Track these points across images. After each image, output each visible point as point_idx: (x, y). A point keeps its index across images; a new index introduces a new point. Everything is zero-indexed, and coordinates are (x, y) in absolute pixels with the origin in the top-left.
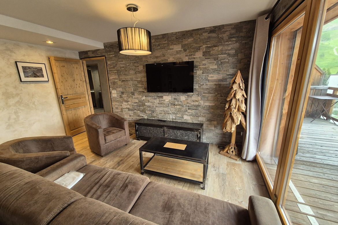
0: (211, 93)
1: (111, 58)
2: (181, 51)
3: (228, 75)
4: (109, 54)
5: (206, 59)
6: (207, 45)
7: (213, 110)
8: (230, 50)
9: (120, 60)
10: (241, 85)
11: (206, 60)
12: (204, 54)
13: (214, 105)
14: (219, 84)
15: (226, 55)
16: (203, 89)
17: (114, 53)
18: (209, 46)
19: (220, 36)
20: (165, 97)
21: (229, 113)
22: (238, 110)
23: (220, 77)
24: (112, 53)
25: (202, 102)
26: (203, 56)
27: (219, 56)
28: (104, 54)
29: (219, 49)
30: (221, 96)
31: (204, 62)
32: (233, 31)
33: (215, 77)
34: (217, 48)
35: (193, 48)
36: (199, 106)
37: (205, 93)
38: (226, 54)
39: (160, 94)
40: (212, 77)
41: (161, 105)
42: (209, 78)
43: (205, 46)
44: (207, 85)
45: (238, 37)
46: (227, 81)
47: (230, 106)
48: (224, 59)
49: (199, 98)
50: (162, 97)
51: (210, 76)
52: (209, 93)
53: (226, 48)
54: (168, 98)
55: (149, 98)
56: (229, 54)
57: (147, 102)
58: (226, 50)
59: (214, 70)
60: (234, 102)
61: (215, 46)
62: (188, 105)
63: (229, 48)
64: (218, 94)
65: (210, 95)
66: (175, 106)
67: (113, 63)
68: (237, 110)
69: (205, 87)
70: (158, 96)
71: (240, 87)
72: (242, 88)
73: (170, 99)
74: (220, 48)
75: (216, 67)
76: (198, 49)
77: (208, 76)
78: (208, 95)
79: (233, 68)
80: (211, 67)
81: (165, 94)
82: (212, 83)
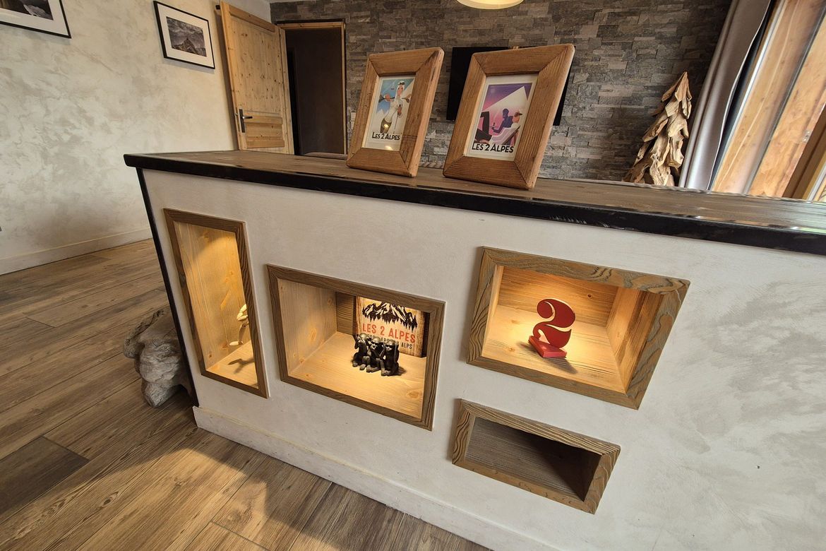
0: (597, 131)
1: (360, 26)
2: (546, 19)
3: (648, 88)
5: (603, 44)
6: (614, 8)
8: (665, 25)
10: (684, 106)
11: (604, 47)
12: (606, 32)
13: (598, 157)
14: (620, 109)
15: (654, 38)
16: (581, 119)
18: (617, 10)
21: (643, 169)
22: (665, 164)
23: (627, 91)
24: (363, 14)
25: (572, 151)
26: (598, 36)
27: (636, 39)
29: (640, 23)
30: (621, 138)
31: (596, 53)
33: (614, 91)
34: (635, 18)
35: (577, 16)
36: (563, 159)
37: (583, 129)
38: (655, 34)
40: (608, 91)
42: (601, 94)
43: (607, 11)
44: (592, 109)
46: (643, 103)
47: (647, 154)
48: (647, 48)
49: (569, 141)
51: (604, 87)
52: (595, 129)
53: (658, 19)
55: (445, 137)
56: (661, 37)
58: (657, 25)
59: (619, 75)
60: (659, 144)
61: (633, 14)
63: (665, 21)
64: (615, 132)
65: (595, 133)
68: (663, 162)
69: (587, 114)
71: (681, 110)
72: (685, 112)
74: (644, 18)
75: (622, 66)
76: (590, 17)
77: (600, 87)
78: (590, 133)
79: (663, 72)
80: (612, 66)
82: (606, 106)
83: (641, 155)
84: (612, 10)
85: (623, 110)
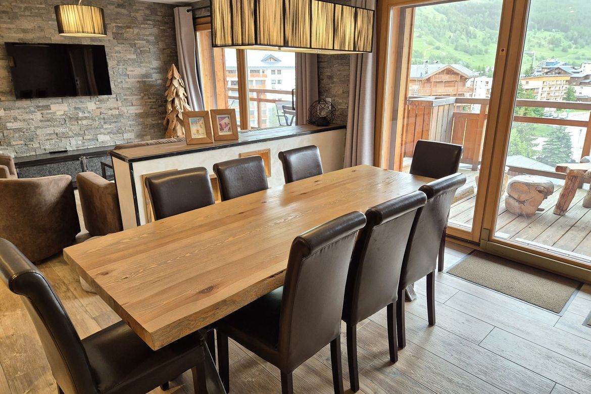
0: (134, 95)
3: (153, 69)
5: (118, 43)
6: (117, 23)
7: (142, 120)
8: (148, 36)
11: (120, 45)
12: (115, 36)
13: (142, 111)
14: (143, 81)
15: (145, 42)
16: (122, 89)
18: (119, 25)
19: (133, 14)
20: (54, 108)
23: (143, 70)
25: (124, 109)
26: (114, 39)
27: (136, 42)
29: (135, 33)
30: (150, 98)
31: (117, 48)
32: (148, 12)
33: (136, 71)
34: (131, 30)
36: (120, 115)
37: (125, 95)
38: (145, 40)
39: (43, 102)
40: (132, 71)
41: (48, 123)
42: (128, 73)
43: (114, 25)
44: (127, 82)
45: (154, 21)
46: (153, 77)
48: (144, 47)
50: (48, 107)
51: (129, 69)
52: (132, 94)
53: (143, 32)
54: (60, 107)
55: (14, 113)
56: (148, 41)
57: (10, 122)
58: (144, 35)
59: (134, 62)
61: (129, 27)
62: (102, 116)
63: (148, 33)
64: (145, 95)
65: (134, 97)
66: (80, 122)
69: (124, 85)
70: (38, 107)
71: (179, 83)
73: (67, 109)
74: (136, 31)
75: (134, 57)
77: (126, 69)
78: (131, 97)
79: (157, 60)
80: (129, 57)
81: (53, 100)
82: (133, 80)
83: (170, 107)
84: (117, 25)
85: (145, 82)
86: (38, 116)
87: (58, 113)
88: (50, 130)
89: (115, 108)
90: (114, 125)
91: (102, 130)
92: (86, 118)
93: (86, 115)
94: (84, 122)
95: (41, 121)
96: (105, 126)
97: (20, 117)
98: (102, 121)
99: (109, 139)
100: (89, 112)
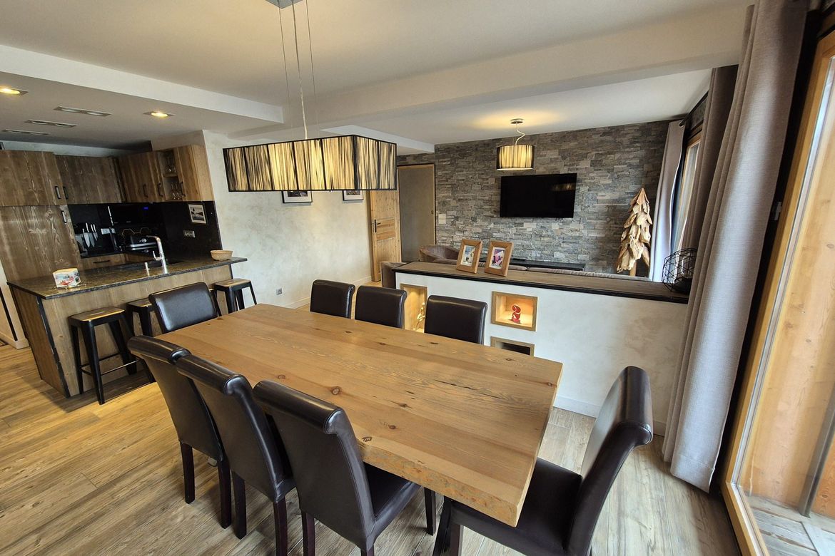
0: (599, 219)
1: (444, 166)
2: (557, 159)
3: (628, 193)
4: (441, 160)
5: (595, 170)
6: (598, 151)
7: (601, 244)
8: (632, 159)
9: (459, 169)
10: (645, 207)
11: (596, 172)
12: (593, 164)
13: (603, 236)
14: (613, 206)
15: (626, 166)
16: (588, 213)
17: (449, 159)
18: (600, 152)
19: (618, 140)
20: (526, 225)
21: (626, 244)
22: (640, 240)
23: (616, 195)
24: (446, 160)
25: (585, 232)
26: (591, 166)
27: (615, 167)
28: (432, 161)
29: (616, 158)
30: (616, 223)
31: (591, 175)
32: (637, 134)
33: (607, 196)
34: (612, 156)
35: (576, 156)
36: (580, 237)
37: (590, 219)
38: (626, 164)
39: (519, 220)
40: (603, 196)
41: (519, 236)
42: (598, 198)
43: (594, 153)
44: (595, 207)
45: (643, 142)
46: (626, 201)
47: (627, 236)
48: (622, 171)
49: (582, 226)
50: (521, 224)
51: (600, 194)
52: (597, 219)
53: (626, 156)
54: (530, 226)
55: (500, 227)
56: (630, 165)
57: (496, 232)
58: (626, 159)
59: (607, 187)
60: (633, 229)
61: (610, 153)
62: (562, 236)
63: (632, 156)
64: (612, 220)
65: (598, 221)
66: (542, 239)
67: (446, 174)
68: (637, 239)
69: (591, 210)
70: (516, 224)
71: (643, 210)
72: (645, 211)
73: (535, 227)
74: (618, 156)
75: (610, 182)
76: (585, 156)
77: (597, 194)
78: (595, 221)
79: (636, 184)
80: (602, 182)
81: (527, 220)
82: (602, 204)
83: (624, 236)
85: (615, 207)
86: (513, 230)
87: (528, 230)
88: (519, 242)
89: (576, 230)
90: (571, 244)
91: (560, 249)
92: (548, 236)
93: (549, 233)
94: (546, 239)
95: (515, 234)
96: (564, 245)
97: (502, 230)
98: (561, 240)
99: (564, 257)
100: (552, 231)
